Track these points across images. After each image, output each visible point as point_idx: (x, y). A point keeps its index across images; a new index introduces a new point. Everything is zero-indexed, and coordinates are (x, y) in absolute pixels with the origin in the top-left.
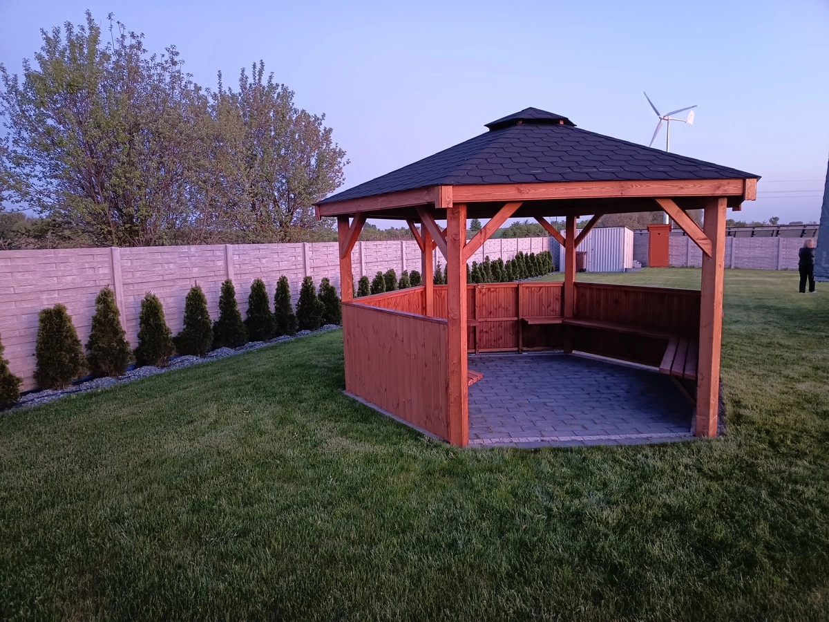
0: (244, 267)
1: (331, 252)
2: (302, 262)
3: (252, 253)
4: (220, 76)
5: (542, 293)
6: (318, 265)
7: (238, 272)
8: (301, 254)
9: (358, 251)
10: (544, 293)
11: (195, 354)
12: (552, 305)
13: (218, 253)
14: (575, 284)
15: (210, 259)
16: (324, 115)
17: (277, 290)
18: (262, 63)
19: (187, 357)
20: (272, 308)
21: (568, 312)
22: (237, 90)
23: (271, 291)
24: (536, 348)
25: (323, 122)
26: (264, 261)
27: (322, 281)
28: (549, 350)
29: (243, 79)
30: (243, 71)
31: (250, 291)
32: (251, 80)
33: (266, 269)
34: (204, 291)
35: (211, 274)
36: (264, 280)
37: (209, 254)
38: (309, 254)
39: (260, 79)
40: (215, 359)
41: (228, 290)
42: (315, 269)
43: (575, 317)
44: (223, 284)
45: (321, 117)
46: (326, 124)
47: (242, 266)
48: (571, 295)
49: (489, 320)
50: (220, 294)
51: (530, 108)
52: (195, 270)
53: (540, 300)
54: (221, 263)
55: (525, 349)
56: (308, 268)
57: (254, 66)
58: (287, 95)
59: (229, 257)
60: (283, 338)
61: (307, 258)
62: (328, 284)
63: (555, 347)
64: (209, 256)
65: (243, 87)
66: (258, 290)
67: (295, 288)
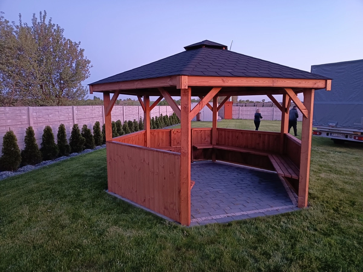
0: (39, 119)
1: (87, 111)
2: (72, 116)
3: (44, 112)
4: (20, 16)
5: (202, 133)
6: (81, 118)
7: (36, 122)
8: (72, 112)
9: (101, 111)
10: (203, 134)
11: (9, 170)
12: (206, 139)
13: (24, 111)
14: (217, 129)
15: (18, 115)
16: (80, 42)
17: (59, 131)
18: (45, 12)
19: (4, 172)
20: (56, 141)
21: (214, 142)
22: (30, 25)
23: (55, 132)
24: (199, 160)
25: (79, 46)
26: (50, 116)
27: (83, 126)
28: (205, 160)
29: (34, 19)
30: (34, 15)
31: (43, 133)
32: (39, 20)
33: (52, 120)
34: (15, 133)
35: (19, 124)
36: (51, 126)
37: (18, 112)
38: (75, 112)
39: (44, 20)
40: (23, 173)
41: (30, 132)
42: (79, 120)
43: (217, 144)
44: (27, 129)
45: (78, 43)
46: (81, 47)
47: (38, 118)
48: (215, 134)
49: (178, 146)
50: (25, 134)
51: (206, 40)
52: (9, 121)
53: (201, 137)
54: (25, 117)
55: (194, 160)
56: (75, 119)
57: (41, 13)
58: (59, 31)
59: (30, 114)
60: (63, 158)
61: (75, 114)
62: (86, 128)
63: (208, 159)
64: (18, 113)
65: (34, 24)
66: (48, 132)
67: (69, 130)
